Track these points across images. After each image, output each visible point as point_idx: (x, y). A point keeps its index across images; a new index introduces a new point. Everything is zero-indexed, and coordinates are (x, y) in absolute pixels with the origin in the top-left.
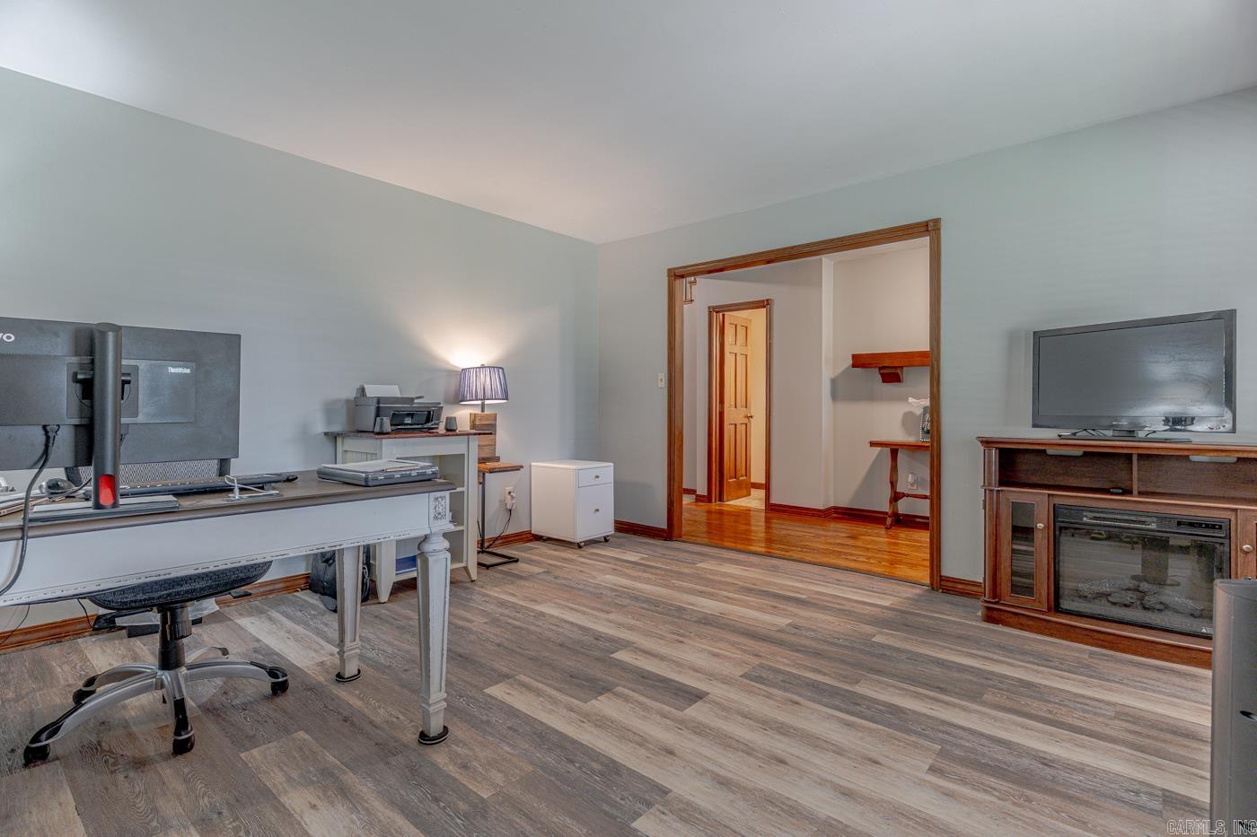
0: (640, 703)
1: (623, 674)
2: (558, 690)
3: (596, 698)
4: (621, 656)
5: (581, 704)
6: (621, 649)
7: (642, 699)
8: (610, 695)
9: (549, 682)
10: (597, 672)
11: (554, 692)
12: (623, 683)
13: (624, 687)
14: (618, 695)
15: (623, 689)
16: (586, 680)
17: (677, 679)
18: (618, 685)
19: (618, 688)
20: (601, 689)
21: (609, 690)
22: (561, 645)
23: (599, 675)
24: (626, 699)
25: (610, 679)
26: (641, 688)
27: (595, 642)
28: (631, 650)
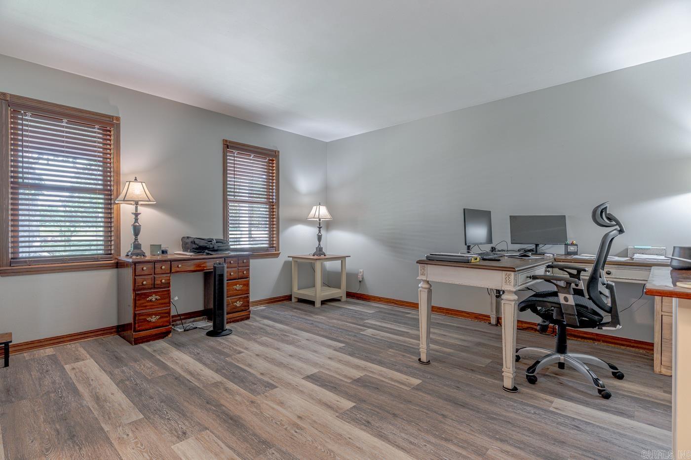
0: (339, 374)
1: (347, 390)
2: (383, 381)
3: (361, 377)
4: (348, 404)
5: (367, 374)
6: (348, 410)
7: (338, 376)
8: (354, 378)
9: (390, 386)
10: (363, 392)
11: (384, 379)
12: (348, 385)
13: (346, 382)
14: (351, 378)
15: (348, 381)
16: (368, 386)
17: (316, 386)
18: (350, 383)
19: (349, 382)
20: (358, 381)
21: (355, 380)
22: (395, 415)
23: (361, 389)
24: (346, 376)
25: (354, 387)
26: (337, 382)
27: (370, 419)
28: (340, 409)
